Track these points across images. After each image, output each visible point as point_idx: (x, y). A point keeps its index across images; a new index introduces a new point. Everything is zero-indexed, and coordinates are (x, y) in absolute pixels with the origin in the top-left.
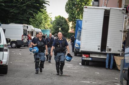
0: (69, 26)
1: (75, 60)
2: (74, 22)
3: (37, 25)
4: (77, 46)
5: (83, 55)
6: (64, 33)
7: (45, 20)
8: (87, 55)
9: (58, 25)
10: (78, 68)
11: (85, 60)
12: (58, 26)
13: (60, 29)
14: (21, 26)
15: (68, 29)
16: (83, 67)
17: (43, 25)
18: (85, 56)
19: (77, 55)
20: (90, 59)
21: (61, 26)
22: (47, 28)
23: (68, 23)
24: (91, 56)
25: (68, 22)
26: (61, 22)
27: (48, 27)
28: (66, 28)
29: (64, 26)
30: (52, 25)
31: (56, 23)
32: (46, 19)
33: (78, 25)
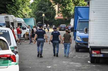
0: (55, 10)
1: (79, 57)
2: (61, 5)
3: (13, 11)
4: (78, 40)
5: (93, 51)
6: (49, 19)
7: (23, 4)
8: (98, 51)
9: (40, 10)
10: (88, 67)
11: (95, 57)
12: (40, 12)
13: (44, 15)
14: (2, 17)
15: (55, 14)
16: (94, 66)
17: (20, 12)
18: (95, 52)
19: (80, 50)
20: (101, 56)
21: (45, 10)
22: (26, 15)
23: (54, 7)
24: (102, 52)
25: (54, 5)
26: (44, 5)
27: (26, 13)
28: (51, 13)
29: (48, 11)
30: (31, 10)
31: (37, 7)
32: (25, 2)
33: (78, 13)
